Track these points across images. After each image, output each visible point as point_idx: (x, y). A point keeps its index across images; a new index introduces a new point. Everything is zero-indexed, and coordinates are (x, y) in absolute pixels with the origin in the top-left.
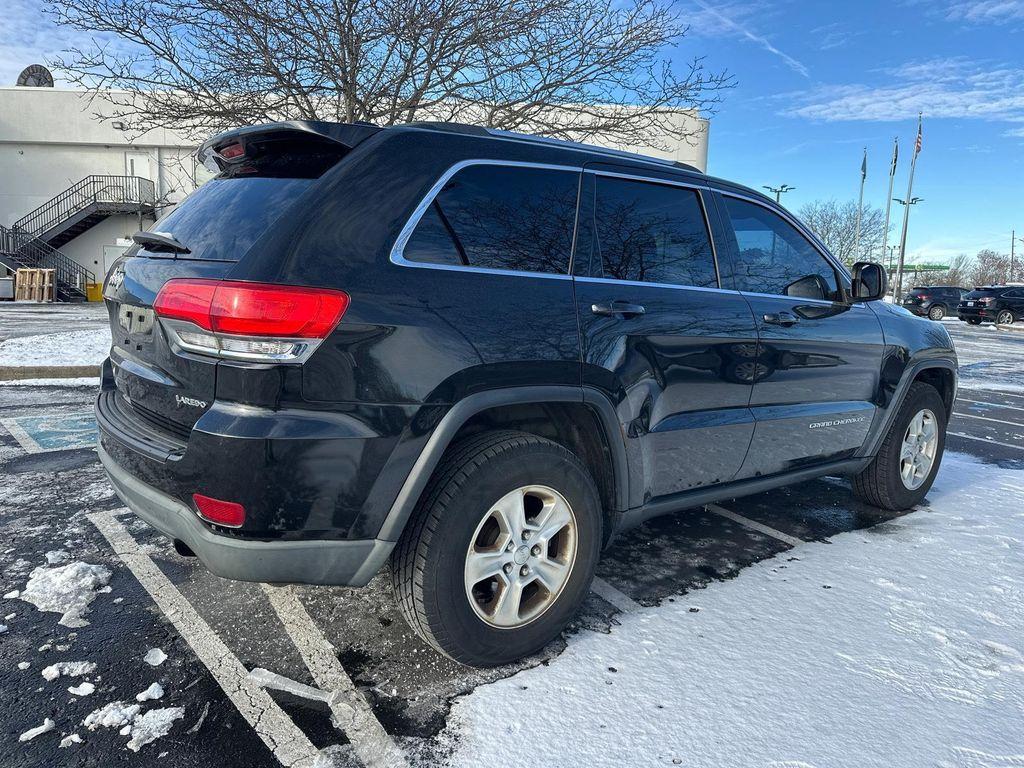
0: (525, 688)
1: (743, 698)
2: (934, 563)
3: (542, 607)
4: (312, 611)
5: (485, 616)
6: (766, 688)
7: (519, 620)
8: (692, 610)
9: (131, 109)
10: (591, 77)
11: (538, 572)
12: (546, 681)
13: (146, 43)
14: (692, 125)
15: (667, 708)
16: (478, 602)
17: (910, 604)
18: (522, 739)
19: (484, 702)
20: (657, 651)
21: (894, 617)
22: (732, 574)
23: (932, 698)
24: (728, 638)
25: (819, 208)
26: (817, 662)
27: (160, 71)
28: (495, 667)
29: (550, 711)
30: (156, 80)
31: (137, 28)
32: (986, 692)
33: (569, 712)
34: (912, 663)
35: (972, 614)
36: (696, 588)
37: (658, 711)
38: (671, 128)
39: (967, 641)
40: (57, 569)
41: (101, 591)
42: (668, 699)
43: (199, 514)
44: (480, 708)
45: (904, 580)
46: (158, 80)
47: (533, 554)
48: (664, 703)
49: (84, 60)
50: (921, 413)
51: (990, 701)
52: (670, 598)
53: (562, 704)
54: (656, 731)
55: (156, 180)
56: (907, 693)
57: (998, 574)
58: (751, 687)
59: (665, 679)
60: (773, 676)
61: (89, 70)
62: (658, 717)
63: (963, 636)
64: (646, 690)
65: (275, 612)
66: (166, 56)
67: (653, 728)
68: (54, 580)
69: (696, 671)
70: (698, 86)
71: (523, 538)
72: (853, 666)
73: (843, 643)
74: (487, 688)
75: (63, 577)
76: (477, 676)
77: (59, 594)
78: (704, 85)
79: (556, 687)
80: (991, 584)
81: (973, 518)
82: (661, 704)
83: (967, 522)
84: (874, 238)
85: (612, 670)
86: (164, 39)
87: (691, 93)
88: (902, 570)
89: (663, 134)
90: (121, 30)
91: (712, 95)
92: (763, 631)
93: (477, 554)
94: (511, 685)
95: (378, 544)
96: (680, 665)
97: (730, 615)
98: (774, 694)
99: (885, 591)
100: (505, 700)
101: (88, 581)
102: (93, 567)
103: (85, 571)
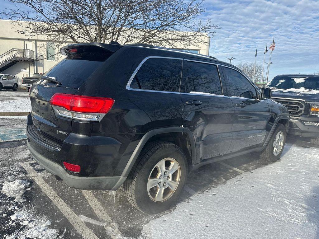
0: (165, 221)
1: (232, 223)
2: (283, 179)
3: (170, 195)
4: (96, 196)
5: (153, 198)
6: (238, 220)
7: (163, 199)
8: (213, 195)
9: (28, 29)
10: (176, 23)
11: (169, 184)
12: (171, 218)
13: (33, 7)
14: (207, 40)
15: (209, 227)
16: (151, 194)
17: (278, 192)
18: (166, 237)
19: (153, 226)
20: (204, 208)
21: (274, 196)
22: (225, 183)
23: (287, 222)
24: (225, 204)
25: (242, 65)
26: (252, 211)
27: (38, 16)
28: (155, 214)
29: (173, 228)
30: (36, 20)
31: (30, 2)
32: (302, 220)
33: (179, 228)
34: (280, 211)
35: (297, 195)
36: (214, 187)
37: (206, 228)
38: (201, 40)
39: (296, 204)
40: (12, 182)
41: (27, 190)
42: (209, 224)
43: (65, 168)
44: (152, 228)
45: (276, 184)
46: (37, 19)
47: (167, 179)
48: (208, 225)
49: (13, 12)
50: (279, 133)
51: (304, 223)
52: (206, 191)
53: (177, 226)
54: (207, 234)
55: (34, 50)
56: (279, 221)
57: (302, 182)
58: (233, 220)
59: (207, 217)
60: (240, 216)
61: (14, 15)
62: (206, 230)
63: (294, 202)
64: (202, 221)
65: (84, 196)
66: (40, 12)
67: (205, 233)
68: (12, 186)
69: (217, 215)
70: (209, 28)
71: (165, 174)
72: (263, 212)
73: (259, 205)
74: (154, 221)
75: (14, 185)
76: (150, 217)
77: (14, 191)
78: (211, 28)
79: (175, 220)
80: (301, 185)
81: (294, 164)
82: (207, 225)
83: (292, 166)
84: (259, 74)
85: (191, 214)
86: (39, 6)
87: (207, 30)
88: (275, 181)
89: (198, 42)
90: (25, 3)
91: (213, 31)
92: (236, 201)
93: (151, 179)
94: (161, 220)
95: (121, 177)
96: (211, 213)
97: (225, 196)
98: (241, 222)
99: (271, 188)
100: (159, 225)
101: (23, 186)
102: (24, 181)
103: (21, 183)
